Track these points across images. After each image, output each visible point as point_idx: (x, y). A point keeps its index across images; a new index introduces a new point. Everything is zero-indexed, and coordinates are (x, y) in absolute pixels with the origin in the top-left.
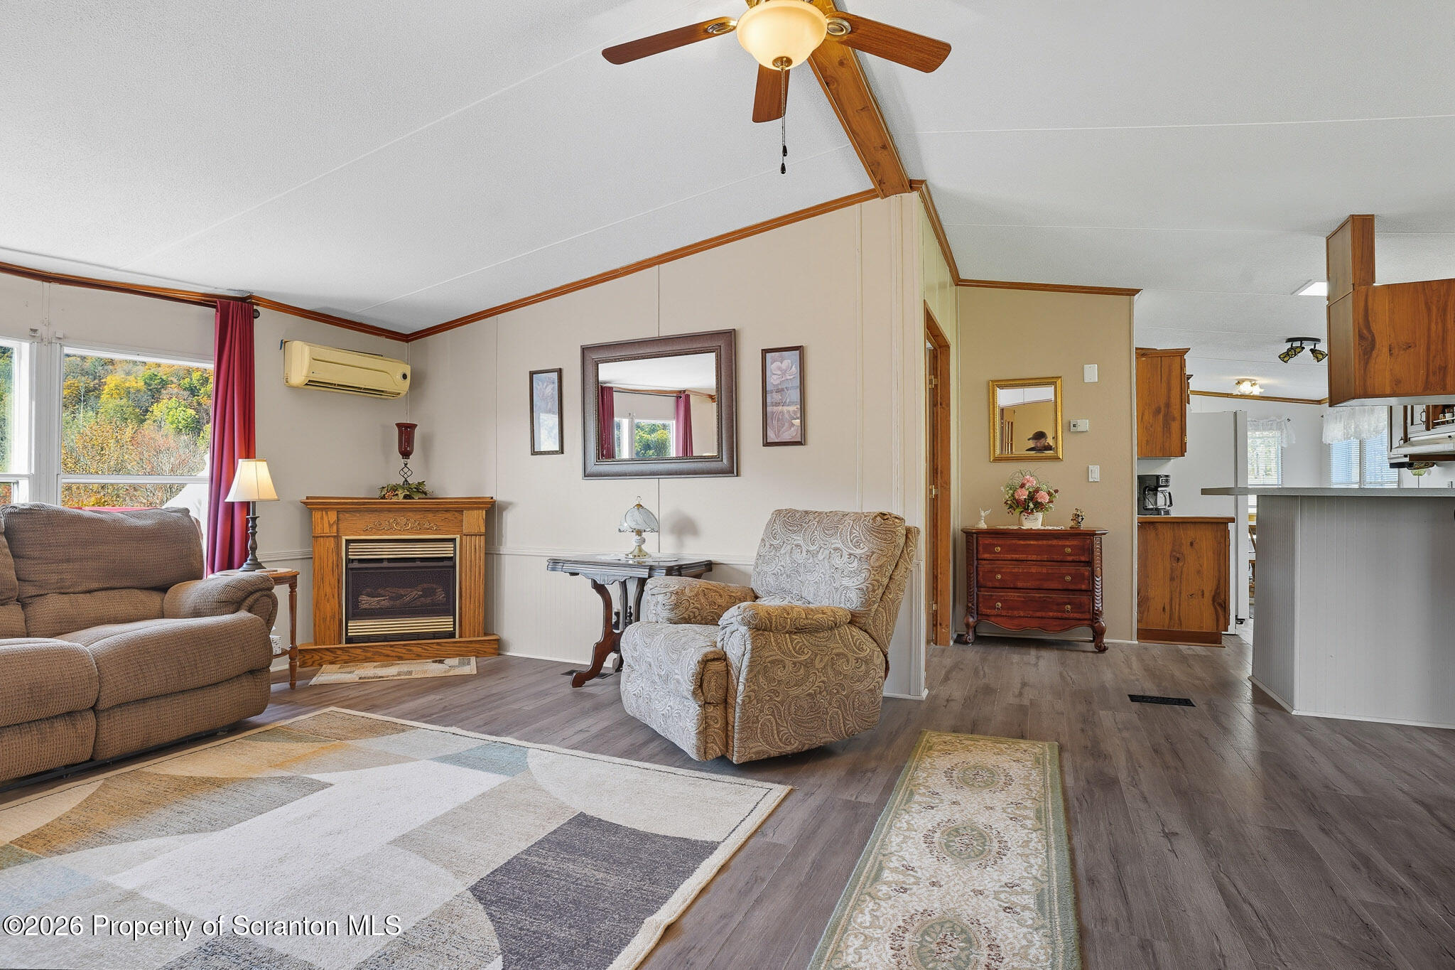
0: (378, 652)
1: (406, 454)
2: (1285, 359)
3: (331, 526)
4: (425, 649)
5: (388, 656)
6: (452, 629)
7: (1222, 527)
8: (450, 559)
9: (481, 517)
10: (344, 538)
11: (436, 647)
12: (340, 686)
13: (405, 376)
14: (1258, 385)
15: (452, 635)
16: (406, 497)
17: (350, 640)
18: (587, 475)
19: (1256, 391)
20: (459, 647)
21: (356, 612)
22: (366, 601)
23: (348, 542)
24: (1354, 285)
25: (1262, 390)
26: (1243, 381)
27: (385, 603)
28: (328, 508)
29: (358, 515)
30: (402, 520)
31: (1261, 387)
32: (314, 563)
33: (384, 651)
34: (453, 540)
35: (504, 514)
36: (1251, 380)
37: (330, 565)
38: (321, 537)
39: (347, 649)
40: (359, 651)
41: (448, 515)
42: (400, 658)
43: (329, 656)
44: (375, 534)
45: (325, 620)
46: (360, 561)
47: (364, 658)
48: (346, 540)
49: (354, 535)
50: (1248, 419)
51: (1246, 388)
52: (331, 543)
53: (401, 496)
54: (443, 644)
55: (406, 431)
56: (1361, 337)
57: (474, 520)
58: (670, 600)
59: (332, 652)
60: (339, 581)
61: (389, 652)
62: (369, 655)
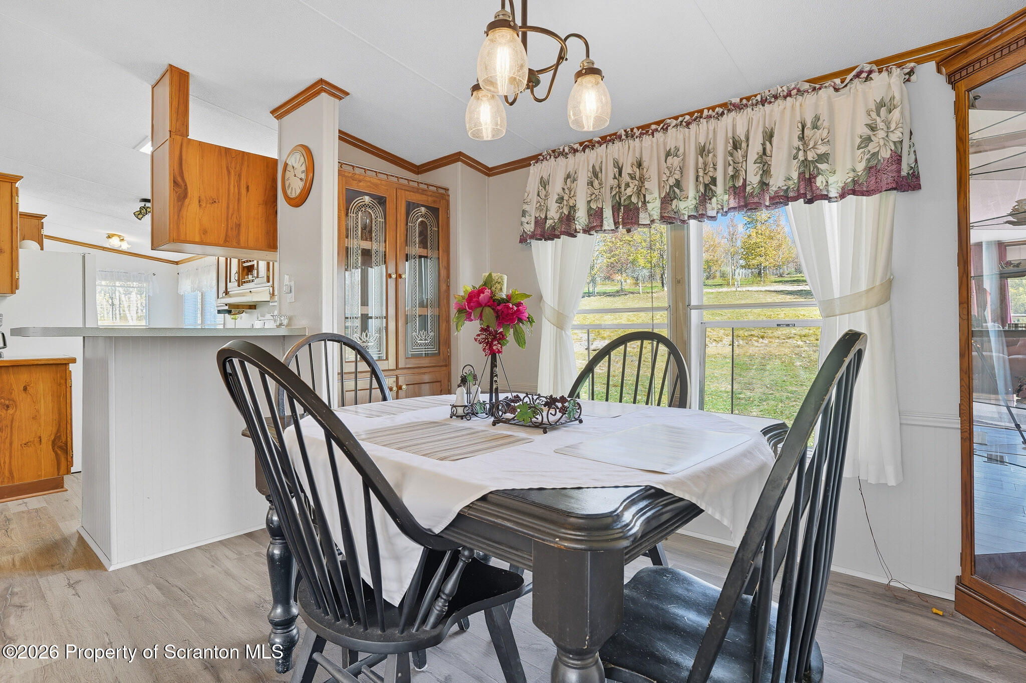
2: (140, 216)
7: (63, 368)
14: (126, 242)
19: (125, 246)
24: (170, 131)
25: (129, 246)
26: (113, 235)
31: (128, 243)
36: (119, 236)
50: (98, 270)
51: (115, 243)
56: (175, 183)
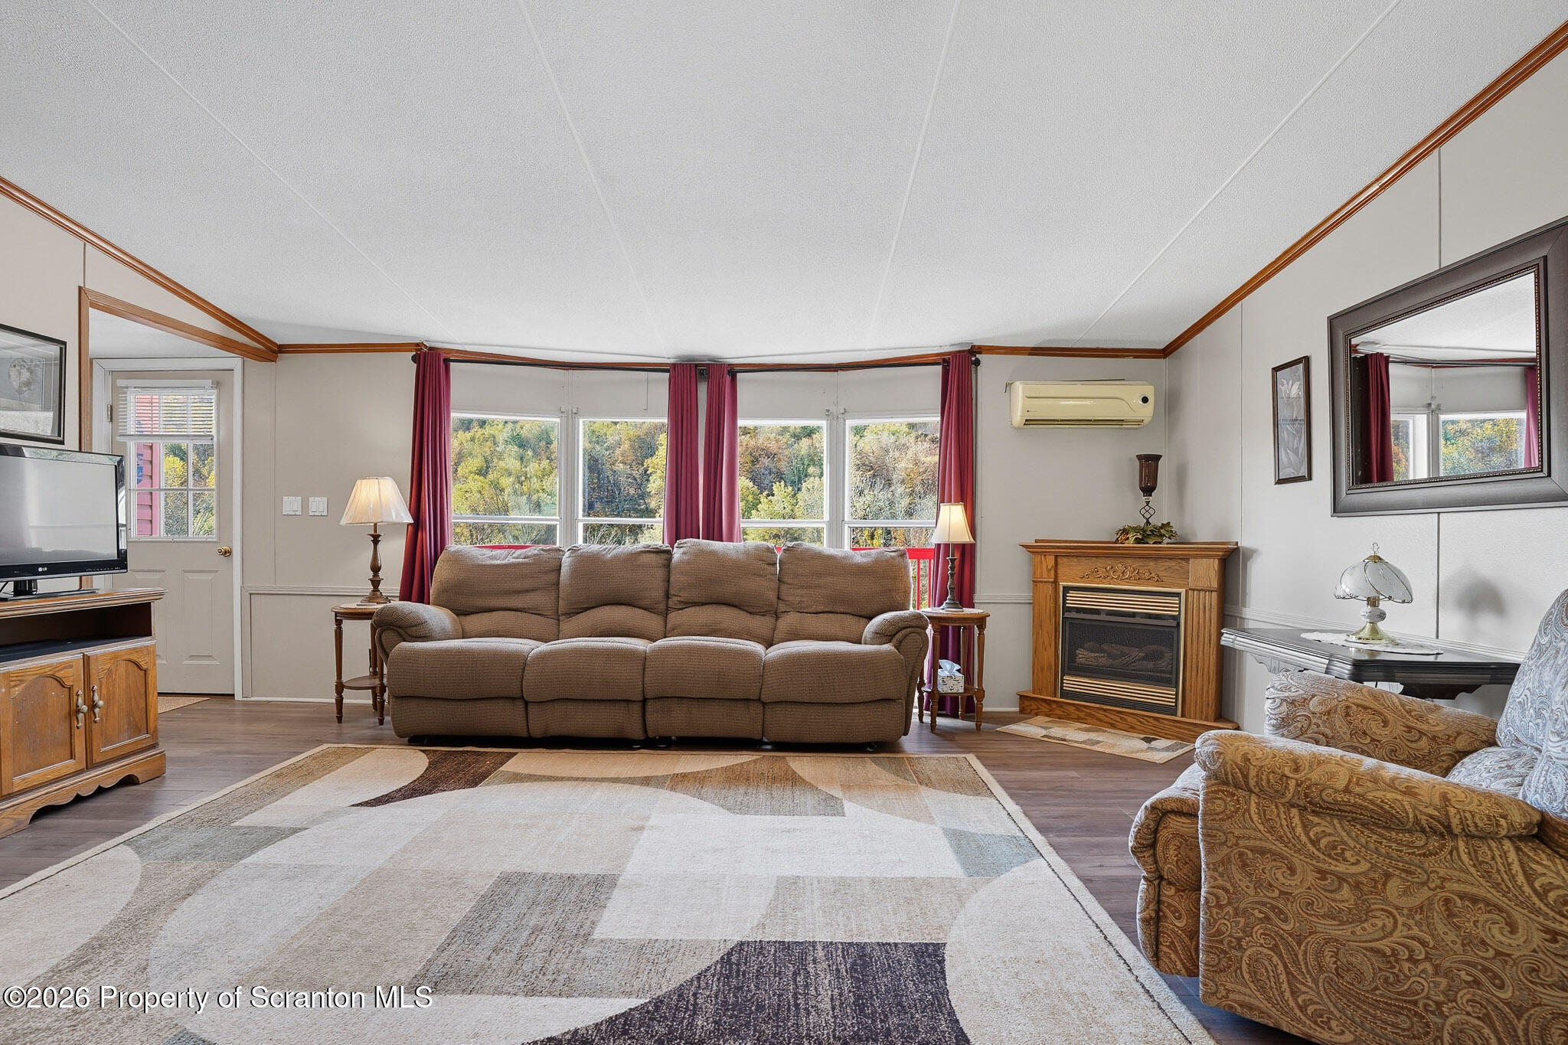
0: (1091, 714)
1: (1148, 490)
3: (1049, 571)
4: (1140, 722)
5: (1100, 720)
6: (1174, 704)
8: (1175, 618)
9: (1212, 568)
10: (1062, 584)
11: (1153, 722)
12: (1018, 738)
13: (1145, 400)
15: (1172, 711)
16: (1138, 541)
17: (1065, 694)
18: (1338, 509)
20: (1180, 728)
21: (1072, 667)
22: (1083, 656)
23: (1066, 589)
27: (1104, 661)
28: (1045, 552)
29: (1076, 560)
30: (1120, 567)
32: (1034, 609)
33: (1096, 714)
34: (1178, 595)
35: (1248, 563)
37: (1048, 613)
38: (1040, 581)
39: (1062, 704)
40: (1072, 709)
41: (1172, 563)
42: (1113, 726)
43: (1045, 708)
44: (1091, 582)
45: (1042, 669)
46: (1078, 610)
47: (1076, 717)
48: (1064, 587)
49: (1071, 582)
52: (1050, 588)
53: (1132, 540)
54: (1161, 720)
55: (1149, 464)
57: (1205, 571)
58: (1276, 711)
59: (1047, 703)
60: (1056, 630)
61: (1101, 716)
62: (1082, 715)
